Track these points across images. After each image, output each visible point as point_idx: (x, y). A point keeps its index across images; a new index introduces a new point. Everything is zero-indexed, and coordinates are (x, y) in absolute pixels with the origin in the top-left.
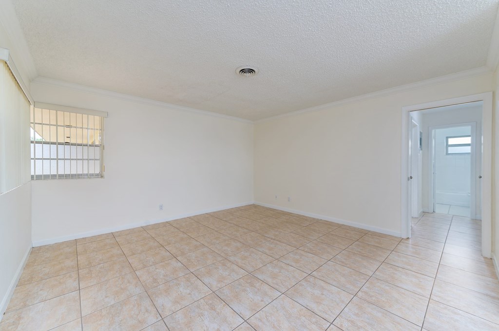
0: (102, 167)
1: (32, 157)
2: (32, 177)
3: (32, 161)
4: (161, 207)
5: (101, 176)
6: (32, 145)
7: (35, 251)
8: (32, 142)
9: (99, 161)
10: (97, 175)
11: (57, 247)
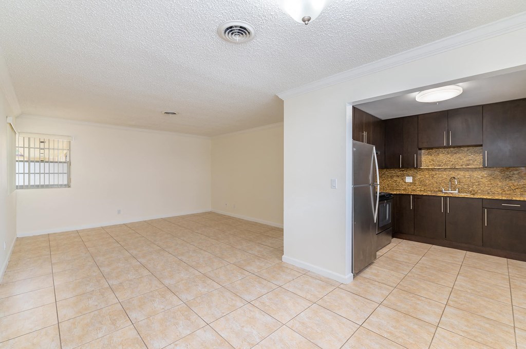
0: (69, 179)
1: (17, 172)
2: (17, 186)
3: (17, 175)
4: (119, 212)
5: (68, 186)
6: (17, 163)
7: (20, 240)
8: (17, 161)
9: (66, 174)
10: (65, 185)
11: (35, 238)
